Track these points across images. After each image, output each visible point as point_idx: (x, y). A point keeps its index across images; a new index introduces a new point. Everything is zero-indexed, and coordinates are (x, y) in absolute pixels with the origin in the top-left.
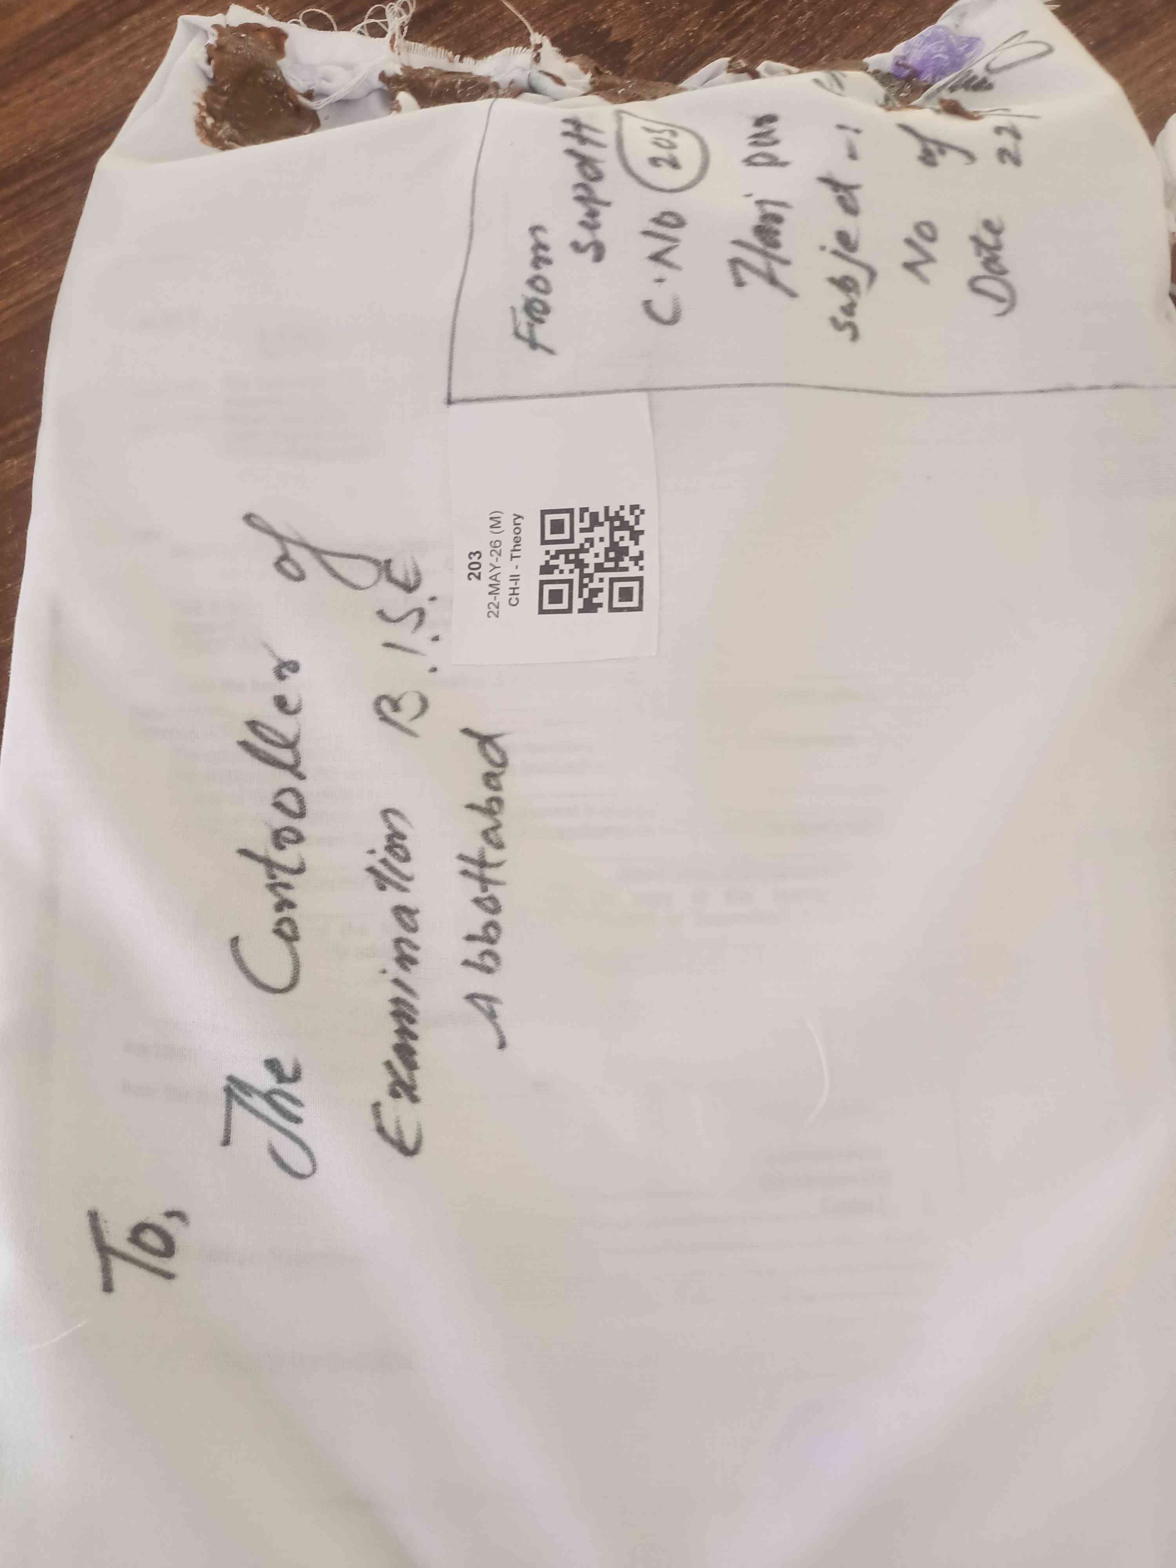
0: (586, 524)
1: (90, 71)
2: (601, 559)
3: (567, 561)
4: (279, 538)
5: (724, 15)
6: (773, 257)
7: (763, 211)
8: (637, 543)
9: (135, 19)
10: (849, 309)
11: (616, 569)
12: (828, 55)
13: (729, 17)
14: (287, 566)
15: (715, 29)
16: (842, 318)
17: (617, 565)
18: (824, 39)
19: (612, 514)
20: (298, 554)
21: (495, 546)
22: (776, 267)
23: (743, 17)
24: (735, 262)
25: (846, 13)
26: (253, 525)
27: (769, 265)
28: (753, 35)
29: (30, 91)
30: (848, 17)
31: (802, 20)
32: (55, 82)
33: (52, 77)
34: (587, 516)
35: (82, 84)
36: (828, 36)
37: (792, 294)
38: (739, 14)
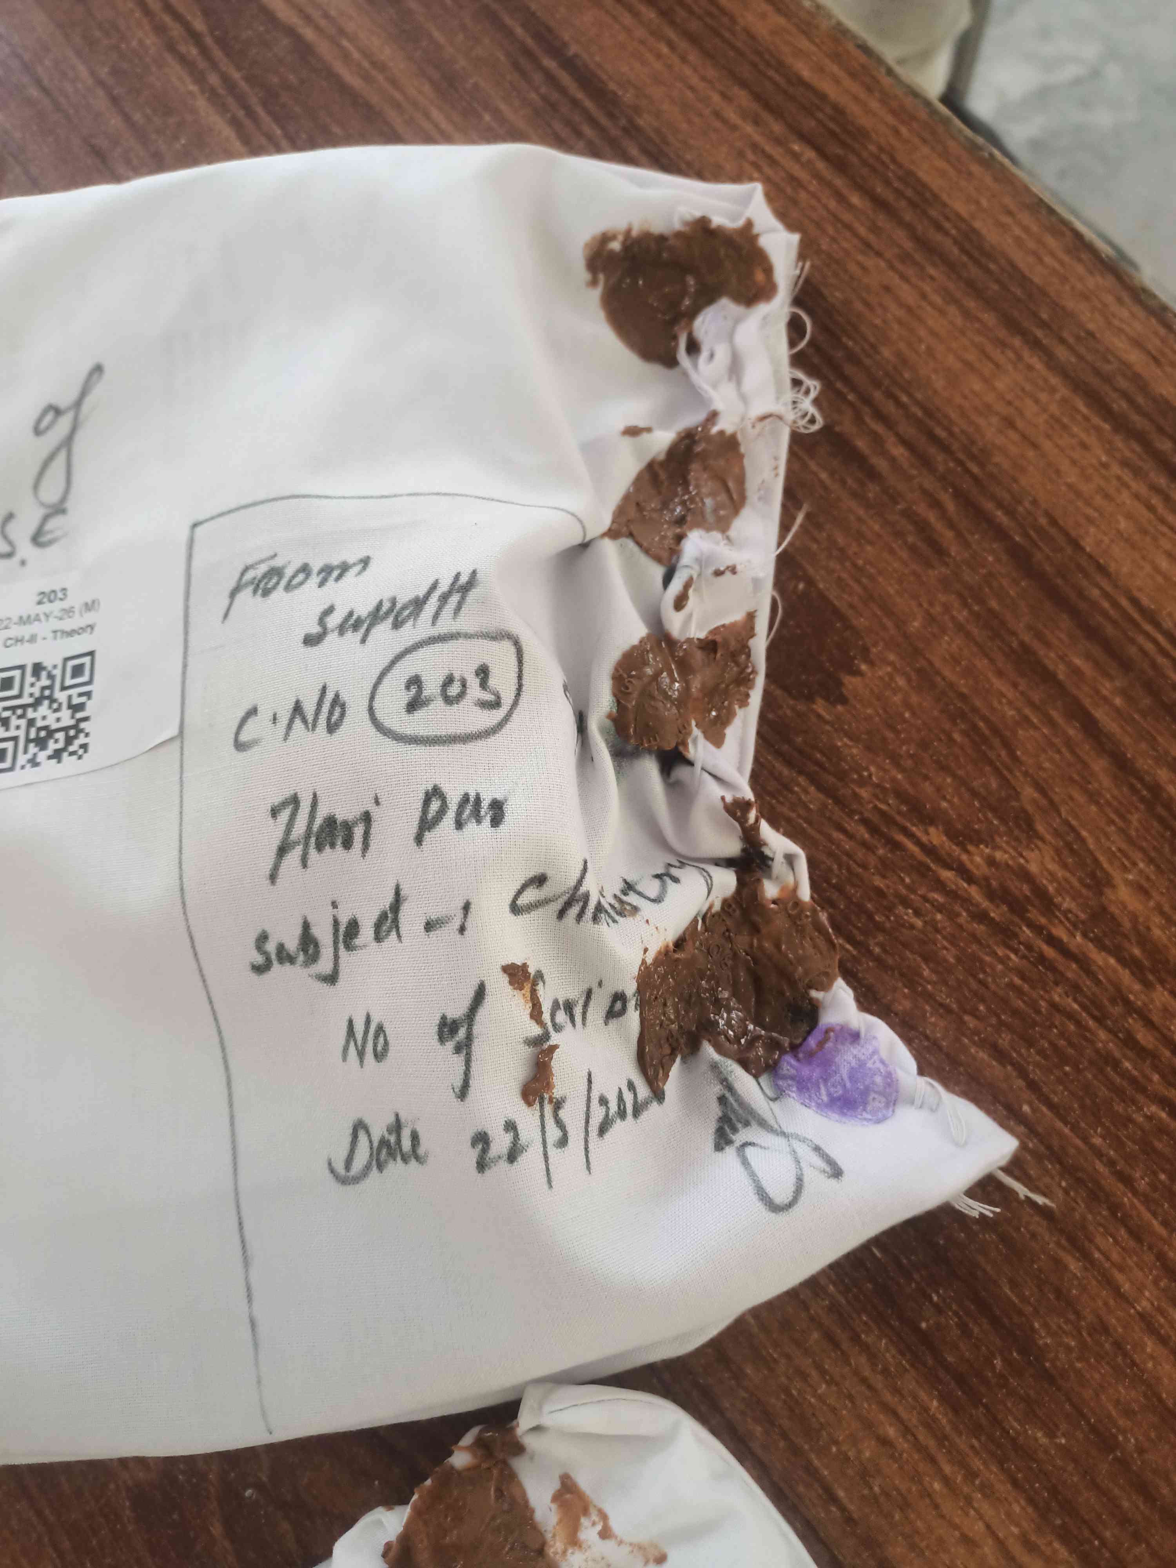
0: (76, 701)
1: (734, 128)
2: (40, 723)
3: (43, 688)
4: (78, 404)
5: (899, 813)
6: (306, 846)
7: (355, 823)
8: (50, 757)
9: (809, 154)
10: (284, 956)
11: (28, 741)
12: (855, 953)
13: (898, 818)
14: (49, 417)
15: (877, 803)
16: (271, 947)
17: (32, 741)
18: (882, 945)
19: (83, 725)
20: (64, 425)
21: (69, 612)
22: (298, 851)
23: (900, 838)
24: (294, 801)
25: (926, 973)
26: (91, 374)
27: (297, 843)
28: (874, 852)
29: (703, 79)
30: (920, 975)
31: (907, 914)
32: (716, 98)
33: (724, 95)
34: (83, 699)
35: (718, 124)
36: (885, 951)
37: (273, 877)
38: (905, 831)
